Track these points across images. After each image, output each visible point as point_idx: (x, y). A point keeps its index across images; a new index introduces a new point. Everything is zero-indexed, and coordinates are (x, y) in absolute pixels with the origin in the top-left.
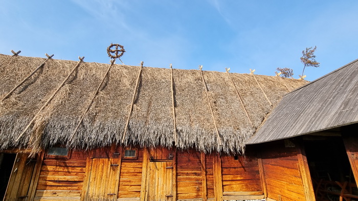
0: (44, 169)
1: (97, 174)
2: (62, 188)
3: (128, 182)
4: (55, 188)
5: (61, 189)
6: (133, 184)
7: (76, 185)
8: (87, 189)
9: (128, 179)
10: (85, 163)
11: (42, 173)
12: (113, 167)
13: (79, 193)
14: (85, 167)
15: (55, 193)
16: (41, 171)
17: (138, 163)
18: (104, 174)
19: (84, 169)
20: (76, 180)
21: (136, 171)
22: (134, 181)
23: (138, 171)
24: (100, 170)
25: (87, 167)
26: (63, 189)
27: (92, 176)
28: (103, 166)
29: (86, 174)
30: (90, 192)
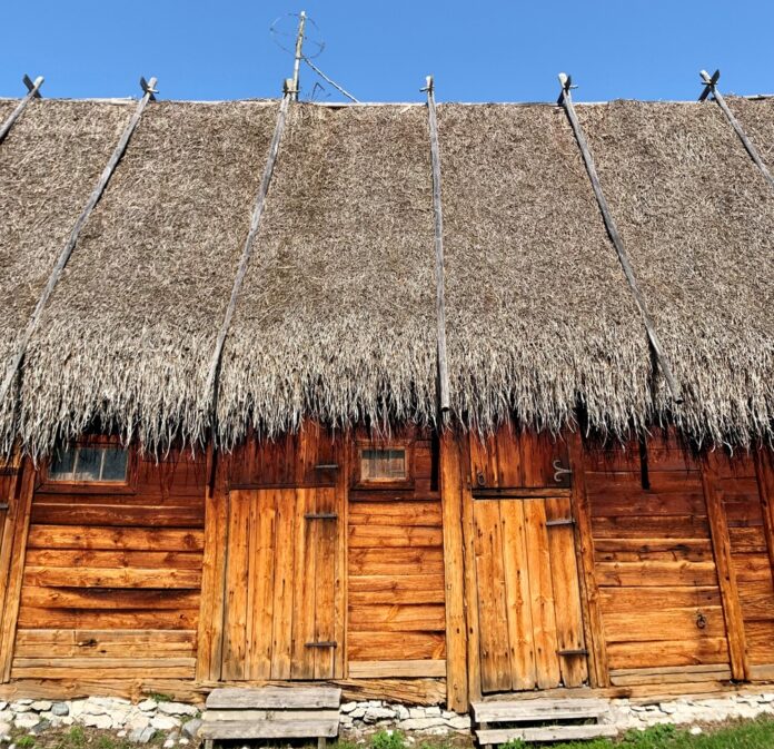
0: (41, 542)
3: (385, 589)
8: (218, 624)
9: (387, 580)
10: (201, 511)
11: (33, 556)
13: (187, 638)
14: (201, 527)
15: (92, 643)
16: (30, 547)
17: (421, 508)
18: (284, 557)
19: (198, 535)
22: (411, 586)
23: (426, 542)
25: (210, 526)
26: (123, 625)
27: (236, 566)
28: (274, 523)
29: (208, 558)
30: (231, 635)
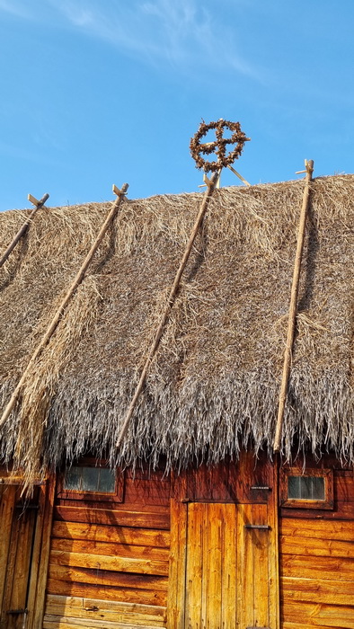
0: (59, 533)
1: (206, 554)
2: (110, 593)
3: (309, 589)
4: (93, 591)
5: (108, 597)
6: (329, 599)
7: (149, 586)
8: (181, 604)
9: (312, 582)
10: (167, 517)
11: (55, 542)
12: (256, 533)
13: (159, 613)
14: (168, 530)
15: (95, 609)
16: (53, 537)
17: (339, 526)
18: (229, 558)
19: (166, 535)
20: (147, 570)
21: (335, 553)
22: (332, 588)
23: (343, 554)
24: (214, 542)
25: (174, 529)
26: (115, 598)
27: (193, 563)
28: (221, 530)
29: (173, 552)
30: (190, 615)
